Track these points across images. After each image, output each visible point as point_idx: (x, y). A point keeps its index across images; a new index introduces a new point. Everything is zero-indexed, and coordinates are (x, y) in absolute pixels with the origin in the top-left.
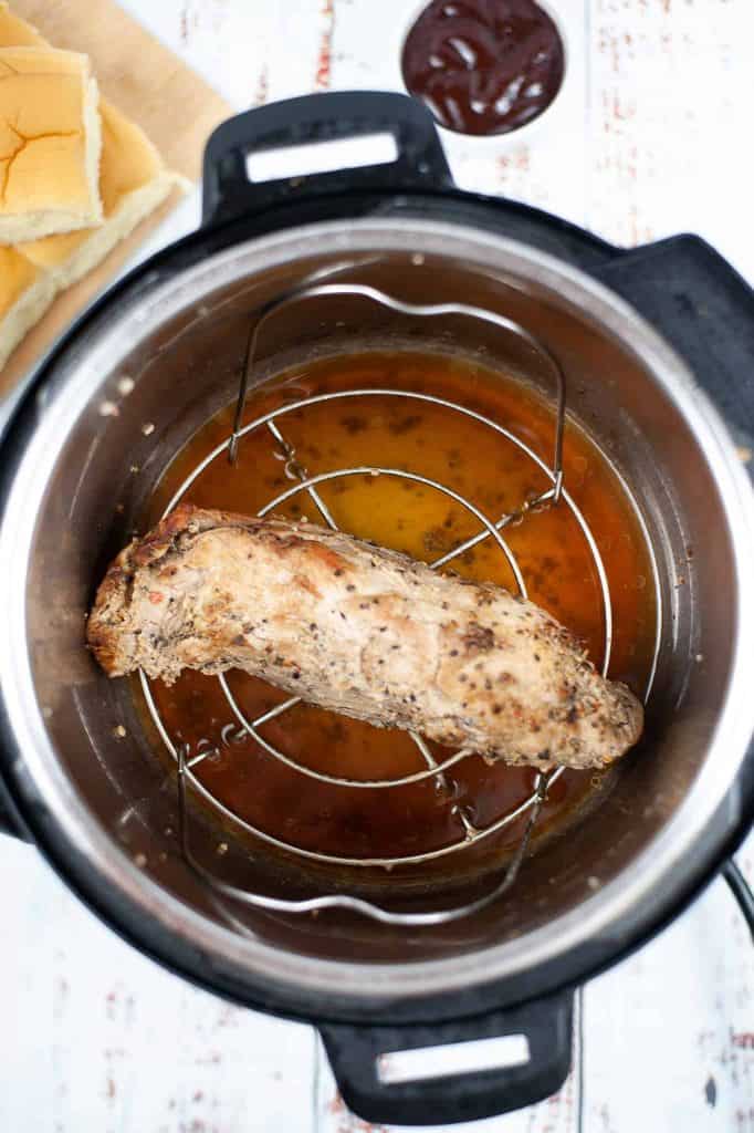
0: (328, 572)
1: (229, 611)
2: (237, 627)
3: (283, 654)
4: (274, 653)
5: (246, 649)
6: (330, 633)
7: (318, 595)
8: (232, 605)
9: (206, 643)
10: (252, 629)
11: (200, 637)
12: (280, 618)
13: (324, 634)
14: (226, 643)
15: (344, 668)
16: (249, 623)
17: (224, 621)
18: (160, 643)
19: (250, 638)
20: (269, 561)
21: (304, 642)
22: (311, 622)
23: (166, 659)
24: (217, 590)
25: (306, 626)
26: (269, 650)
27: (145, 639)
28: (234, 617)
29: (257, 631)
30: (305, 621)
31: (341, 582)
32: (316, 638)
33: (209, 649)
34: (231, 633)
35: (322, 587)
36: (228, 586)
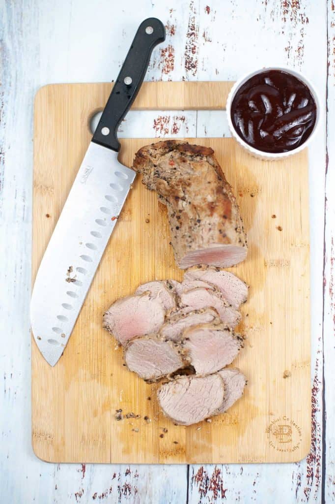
0: (222, 213)
1: (185, 188)
2: (181, 194)
3: (182, 217)
4: (181, 214)
5: (175, 203)
6: (201, 228)
7: (212, 215)
8: (188, 188)
9: (168, 188)
10: (184, 200)
11: (169, 184)
12: (195, 207)
13: (199, 226)
14: (173, 194)
15: (191, 242)
16: (185, 198)
17: (181, 188)
18: (157, 175)
19: (180, 202)
20: (212, 190)
21: (191, 222)
22: (200, 219)
23: (152, 181)
24: (189, 179)
25: (198, 218)
26: (180, 211)
27: (155, 170)
28: (184, 192)
29: (184, 203)
30: (199, 217)
31: (222, 220)
32: (196, 224)
33: (166, 190)
34: (177, 194)
35: (216, 215)
36: (194, 182)
